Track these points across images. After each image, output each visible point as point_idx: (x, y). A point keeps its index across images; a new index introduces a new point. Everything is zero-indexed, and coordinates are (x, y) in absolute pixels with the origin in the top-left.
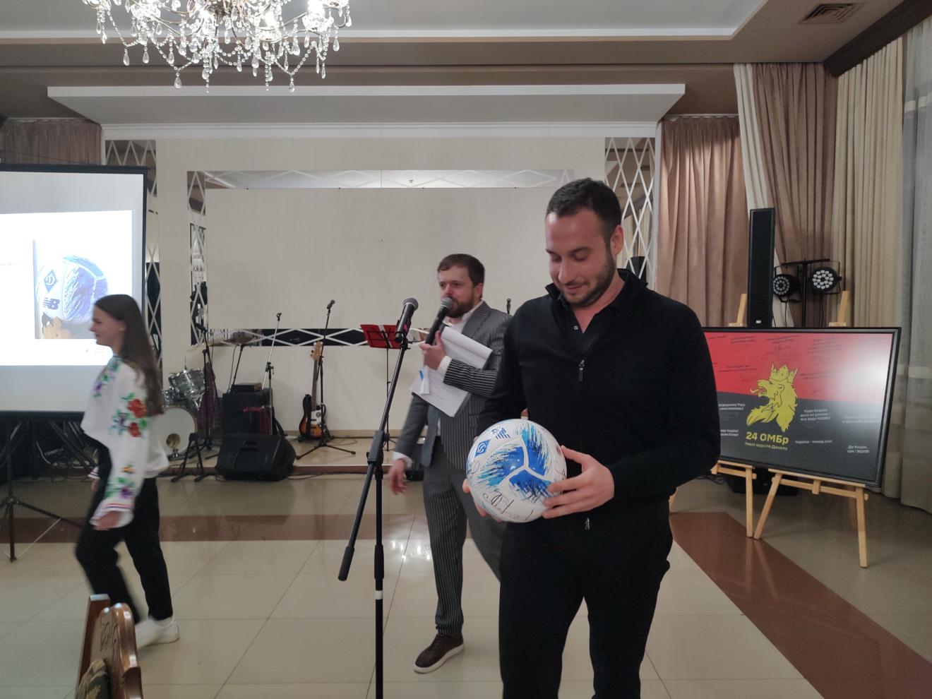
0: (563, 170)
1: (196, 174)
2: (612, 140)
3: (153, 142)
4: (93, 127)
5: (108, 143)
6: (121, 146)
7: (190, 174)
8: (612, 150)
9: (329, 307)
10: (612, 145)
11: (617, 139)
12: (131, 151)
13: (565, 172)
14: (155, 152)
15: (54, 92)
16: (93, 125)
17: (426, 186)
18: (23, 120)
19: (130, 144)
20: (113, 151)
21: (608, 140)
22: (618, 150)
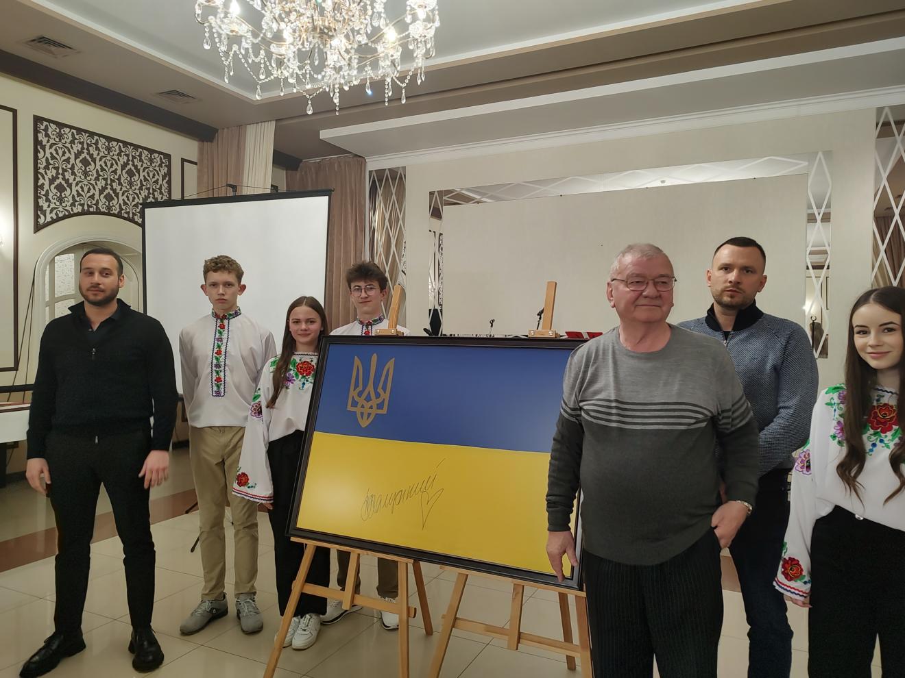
0: (817, 153)
1: (436, 194)
2: (887, 110)
3: (404, 168)
4: (360, 160)
5: (371, 172)
6: (380, 173)
7: (432, 194)
8: (886, 124)
9: (540, 314)
10: (887, 115)
11: (892, 108)
12: (387, 179)
13: (820, 155)
14: (405, 176)
15: (325, 134)
16: (359, 159)
17: (649, 186)
18: (312, 161)
19: (387, 171)
20: (374, 182)
21: (880, 110)
22: (895, 123)
